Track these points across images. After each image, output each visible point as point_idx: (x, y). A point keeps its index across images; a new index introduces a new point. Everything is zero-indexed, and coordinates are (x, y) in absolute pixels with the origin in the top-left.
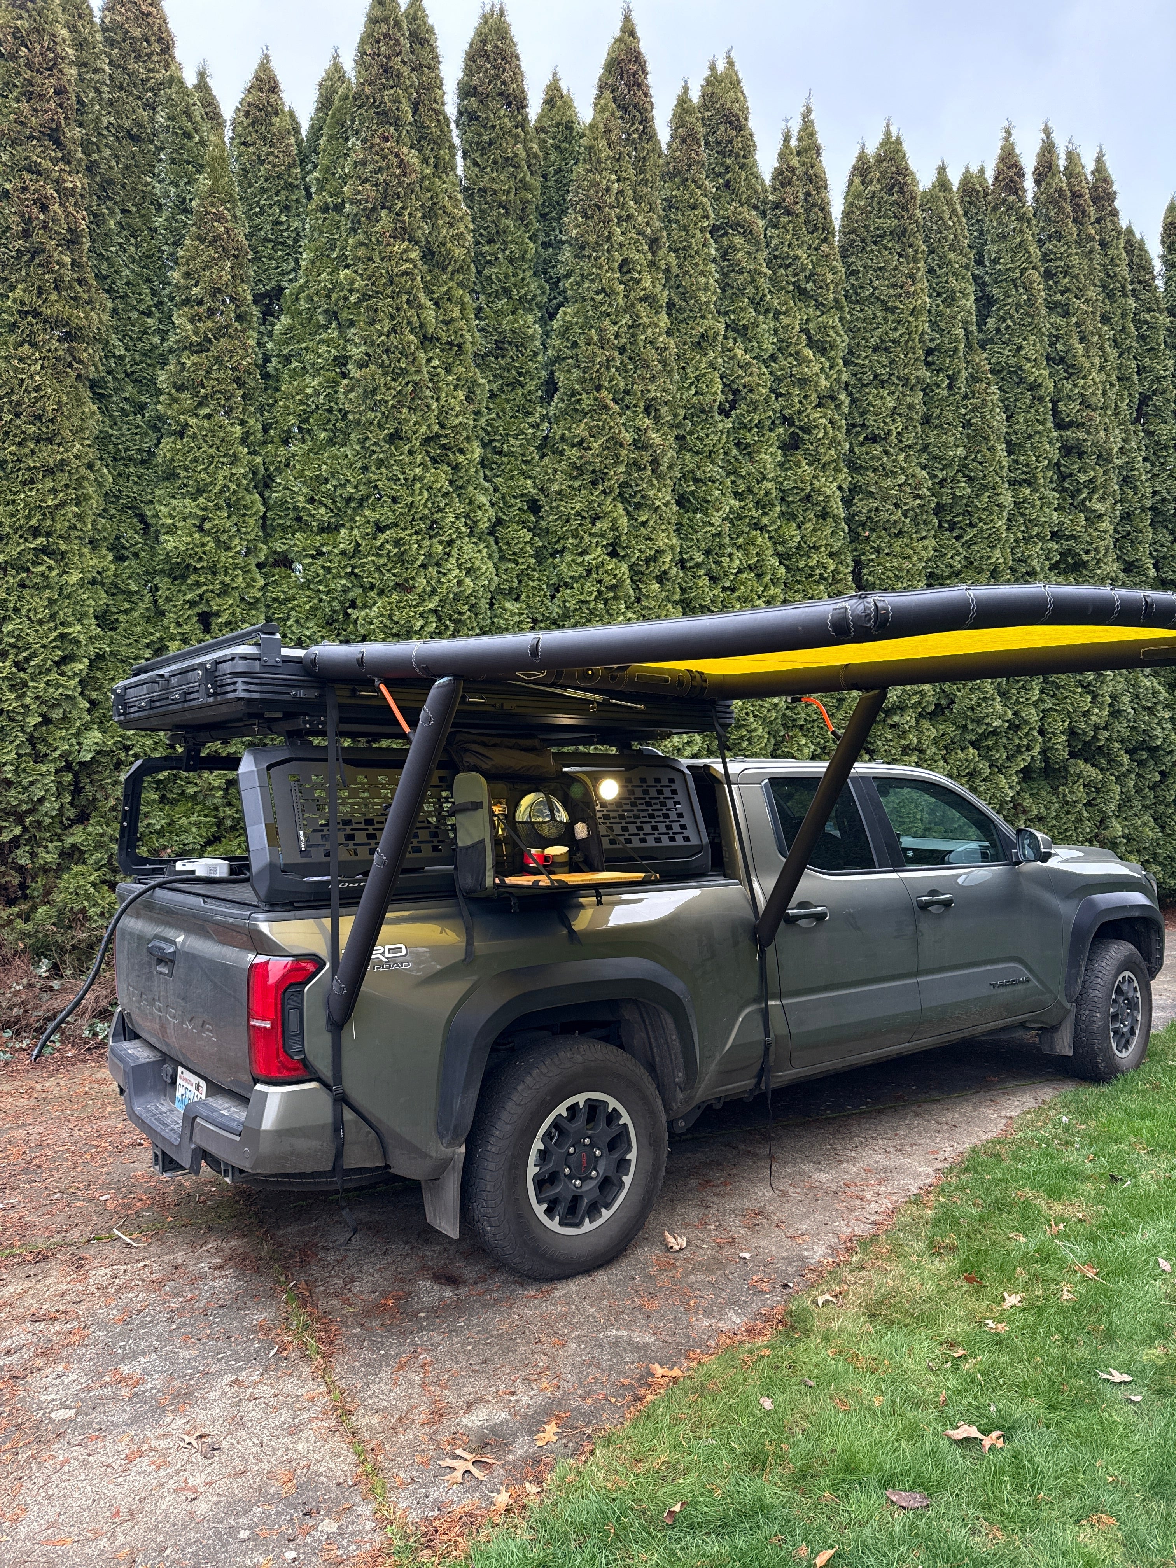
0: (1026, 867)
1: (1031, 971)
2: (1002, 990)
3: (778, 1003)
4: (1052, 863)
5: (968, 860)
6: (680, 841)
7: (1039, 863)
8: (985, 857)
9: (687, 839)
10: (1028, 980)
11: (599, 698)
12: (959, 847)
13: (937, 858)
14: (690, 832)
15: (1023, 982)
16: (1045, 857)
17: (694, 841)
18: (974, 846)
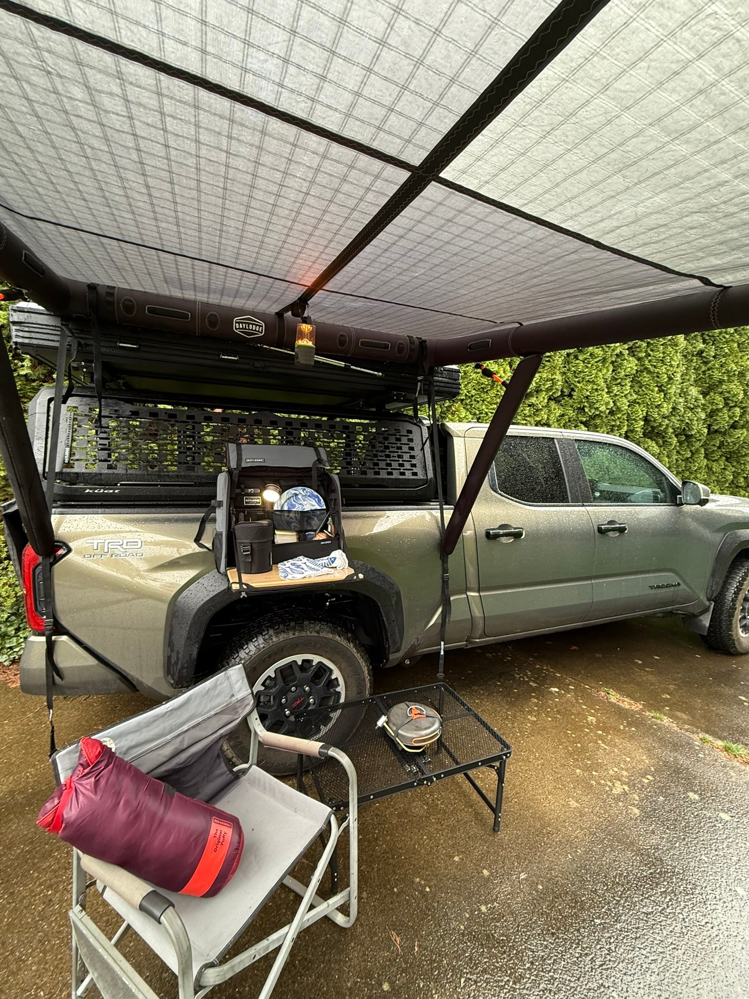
0: (686, 508)
1: (681, 577)
2: (659, 591)
3: (476, 594)
4: (708, 507)
5: (644, 500)
6: (408, 475)
7: (698, 506)
8: (656, 500)
9: (415, 474)
10: (679, 584)
11: (342, 364)
12: (639, 492)
13: (620, 498)
14: (418, 470)
15: (675, 586)
16: (703, 502)
17: (421, 476)
18: (649, 491)
